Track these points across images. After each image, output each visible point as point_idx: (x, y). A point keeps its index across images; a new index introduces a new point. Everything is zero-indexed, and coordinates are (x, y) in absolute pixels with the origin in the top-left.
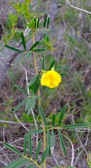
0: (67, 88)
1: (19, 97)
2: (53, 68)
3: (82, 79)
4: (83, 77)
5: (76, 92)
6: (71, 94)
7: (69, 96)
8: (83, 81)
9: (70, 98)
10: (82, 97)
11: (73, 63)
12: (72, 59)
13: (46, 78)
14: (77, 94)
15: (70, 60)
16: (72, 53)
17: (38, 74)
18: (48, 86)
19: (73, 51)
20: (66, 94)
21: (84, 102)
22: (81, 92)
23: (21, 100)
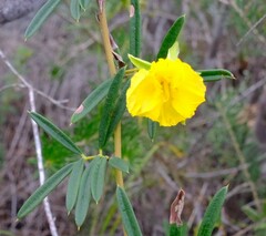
0: (193, 154)
1: (13, 189)
2: (174, 51)
3: (251, 116)
4: (255, 109)
5: (224, 166)
6: (208, 175)
7: (200, 181)
8: (252, 124)
9: (203, 190)
10: (249, 186)
11: (213, 55)
12: (209, 39)
13: (148, 89)
14: (231, 172)
15: (202, 45)
16: (210, 20)
17: (114, 70)
18: (154, 118)
19: (213, 10)
20: (191, 174)
21: (257, 202)
22: (244, 166)
23: (21, 202)
